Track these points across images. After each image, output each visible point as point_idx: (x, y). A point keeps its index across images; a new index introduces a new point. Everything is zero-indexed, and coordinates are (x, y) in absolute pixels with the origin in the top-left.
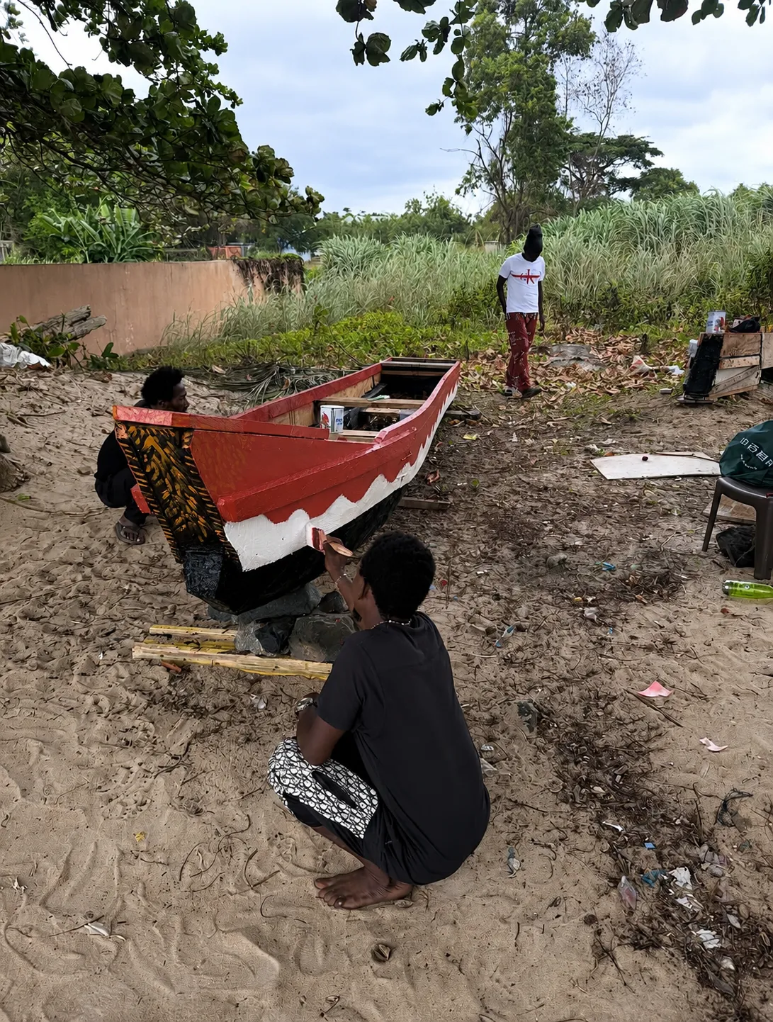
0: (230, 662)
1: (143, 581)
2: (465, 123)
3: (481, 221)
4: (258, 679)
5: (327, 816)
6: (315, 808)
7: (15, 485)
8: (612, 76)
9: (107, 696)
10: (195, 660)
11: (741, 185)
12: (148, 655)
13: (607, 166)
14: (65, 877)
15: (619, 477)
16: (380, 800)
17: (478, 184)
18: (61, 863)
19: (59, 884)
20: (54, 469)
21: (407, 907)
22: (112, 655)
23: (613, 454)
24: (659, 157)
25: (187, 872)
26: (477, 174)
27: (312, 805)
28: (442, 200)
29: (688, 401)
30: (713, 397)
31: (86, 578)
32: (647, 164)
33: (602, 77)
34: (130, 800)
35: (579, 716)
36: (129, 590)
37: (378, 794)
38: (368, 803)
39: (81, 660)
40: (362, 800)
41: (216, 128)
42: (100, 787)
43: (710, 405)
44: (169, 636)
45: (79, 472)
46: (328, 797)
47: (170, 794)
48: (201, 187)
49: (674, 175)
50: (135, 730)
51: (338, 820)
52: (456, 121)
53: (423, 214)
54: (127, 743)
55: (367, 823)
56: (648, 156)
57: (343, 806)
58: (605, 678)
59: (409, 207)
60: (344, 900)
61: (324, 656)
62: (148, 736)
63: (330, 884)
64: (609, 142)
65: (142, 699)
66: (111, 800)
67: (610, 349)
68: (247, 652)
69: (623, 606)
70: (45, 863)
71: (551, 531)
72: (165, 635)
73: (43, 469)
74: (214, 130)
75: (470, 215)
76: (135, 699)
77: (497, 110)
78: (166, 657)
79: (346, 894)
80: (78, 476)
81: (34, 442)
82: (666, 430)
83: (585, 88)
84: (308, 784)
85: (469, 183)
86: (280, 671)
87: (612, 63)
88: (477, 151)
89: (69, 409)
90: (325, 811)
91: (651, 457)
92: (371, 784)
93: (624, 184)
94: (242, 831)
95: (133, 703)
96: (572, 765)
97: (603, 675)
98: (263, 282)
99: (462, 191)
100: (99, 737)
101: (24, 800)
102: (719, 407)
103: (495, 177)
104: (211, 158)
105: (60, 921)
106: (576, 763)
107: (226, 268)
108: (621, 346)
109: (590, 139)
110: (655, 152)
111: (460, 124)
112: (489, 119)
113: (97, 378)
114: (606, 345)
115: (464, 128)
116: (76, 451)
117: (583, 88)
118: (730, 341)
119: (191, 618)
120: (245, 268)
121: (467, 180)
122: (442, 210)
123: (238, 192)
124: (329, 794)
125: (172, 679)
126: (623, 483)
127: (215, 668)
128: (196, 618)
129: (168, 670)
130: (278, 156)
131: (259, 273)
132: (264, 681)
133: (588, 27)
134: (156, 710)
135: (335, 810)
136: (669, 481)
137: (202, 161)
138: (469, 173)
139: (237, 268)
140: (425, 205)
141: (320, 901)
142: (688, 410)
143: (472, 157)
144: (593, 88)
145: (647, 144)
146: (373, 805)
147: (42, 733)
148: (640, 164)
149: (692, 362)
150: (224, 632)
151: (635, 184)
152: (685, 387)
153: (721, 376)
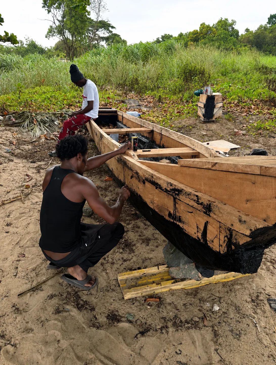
0: (177, 287)
12: (134, 296)
13: (96, 31)
17: (54, 34)
24: (114, 29)
26: (54, 30)
28: (32, 41)
29: (205, 121)
30: (214, 119)
32: (111, 32)
53: (26, 46)
56: (110, 29)
67: (145, 101)
68: (185, 279)
78: (144, 294)
88: (53, 21)
93: (103, 39)
102: (217, 122)
108: (149, 100)
110: (113, 27)
112: (56, 8)
118: (217, 97)
122: (33, 45)
127: (171, 292)
138: (50, 30)
140: (25, 43)
145: (110, 24)
148: (108, 32)
149: (205, 106)
150: (158, 269)
151: (107, 39)
152: (203, 115)
153: (215, 110)
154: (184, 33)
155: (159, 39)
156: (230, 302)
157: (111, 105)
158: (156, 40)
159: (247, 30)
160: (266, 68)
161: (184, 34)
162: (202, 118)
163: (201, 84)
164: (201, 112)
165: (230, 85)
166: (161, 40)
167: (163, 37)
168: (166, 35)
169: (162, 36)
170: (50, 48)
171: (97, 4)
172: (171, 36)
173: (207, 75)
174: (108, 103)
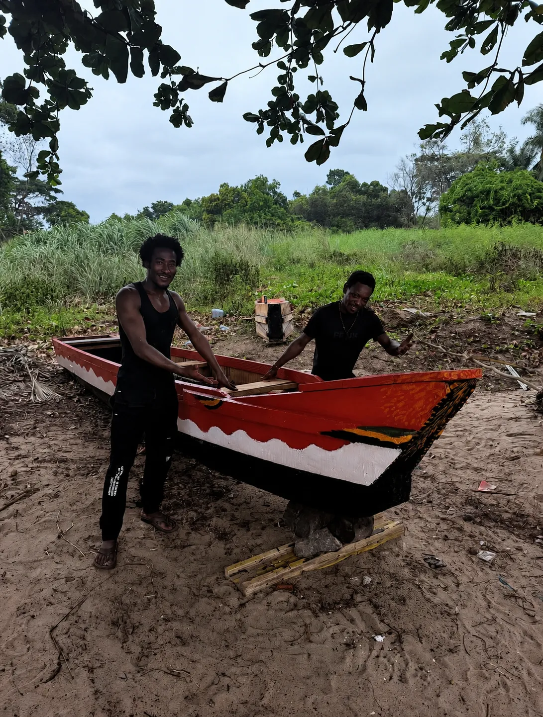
10: (290, 575)
12: (257, 588)
13: (24, 198)
24: (60, 194)
29: (271, 343)
32: (53, 198)
44: (246, 571)
49: (70, 205)
56: (53, 193)
72: (241, 572)
78: (270, 584)
93: (39, 210)
110: (58, 191)
127: (305, 575)
148: (48, 198)
149: (267, 320)
150: (279, 551)
151: (46, 211)
152: (268, 335)
153: (284, 327)
155: (148, 210)
156: (381, 571)
157: (95, 330)
158: (142, 211)
159: (297, 194)
160: (341, 255)
161: (193, 202)
162: (266, 339)
163: (248, 287)
164: (263, 331)
165: (294, 285)
166: (151, 210)
167: (154, 206)
168: (160, 202)
169: (153, 204)
171: (26, 153)
172: (171, 205)
173: (253, 271)
174: (88, 328)
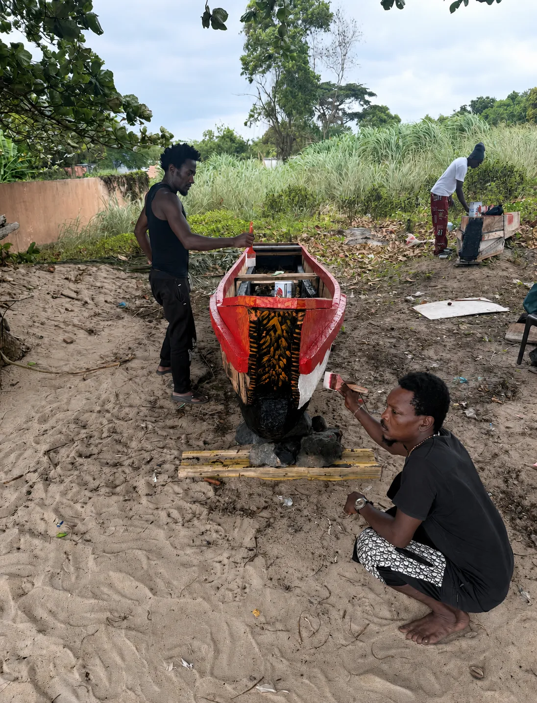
0: (251, 473)
1: (153, 419)
2: (248, 76)
3: (256, 144)
4: (277, 484)
5: (414, 576)
6: (404, 573)
7: (21, 355)
8: (344, 44)
9: (175, 509)
10: (226, 474)
11: (427, 115)
12: (191, 475)
13: (340, 105)
14: (217, 651)
15: (438, 317)
16: (446, 557)
17: (259, 118)
18: (208, 640)
19: (216, 658)
20: (46, 340)
21: (473, 637)
22: (164, 477)
23: (425, 302)
24: (374, 97)
25: (305, 634)
26: (259, 111)
27: (401, 570)
28: (229, 131)
30: (479, 260)
31: (110, 421)
32: (367, 102)
33: (337, 44)
34: (233, 586)
35: (503, 486)
36: (146, 427)
37: (443, 554)
38: (439, 561)
39: (141, 483)
40: (435, 560)
41: (99, 83)
42: (206, 580)
43: (478, 265)
44: (198, 459)
45: (65, 341)
46: (412, 563)
47: (262, 578)
48: (83, 125)
49: (384, 109)
50: (208, 532)
51: (422, 577)
52: (242, 74)
53: (216, 140)
54: (209, 543)
55: (443, 574)
56: (367, 97)
57: (423, 567)
58: (506, 458)
59: (206, 136)
60: (428, 637)
61: (322, 462)
62: (221, 535)
63: (412, 628)
64: (340, 88)
65: (203, 509)
66: (218, 588)
67: (384, 230)
68: (263, 465)
69: (488, 406)
70: (196, 644)
71: (412, 359)
72: (194, 458)
73: (38, 341)
74: (98, 84)
75: (249, 140)
76: (197, 508)
77: (269, 67)
78: (204, 475)
79: (428, 633)
80: (65, 345)
81: (24, 320)
82: (453, 284)
83: (326, 52)
84: (394, 556)
85: (252, 117)
86: (289, 477)
87: (342, 34)
88: (257, 95)
89: (35, 293)
90: (411, 572)
91: (453, 303)
92: (436, 549)
93: (353, 116)
94: (327, 598)
95: (197, 513)
96: (518, 521)
97: (502, 456)
98: (121, 192)
99: (249, 124)
100: (186, 541)
101: (156, 597)
102: (483, 266)
103: (270, 113)
104: (92, 104)
105: (234, 686)
106: (520, 519)
107: (95, 183)
108: (391, 228)
109: (328, 86)
110: (371, 94)
111: (244, 76)
112: (264, 72)
113: (44, 269)
114: (381, 228)
115: (248, 80)
116: (56, 326)
117: (324, 51)
118: (487, 221)
119: (201, 443)
120: (108, 181)
121: (251, 116)
122: (229, 137)
123: (110, 129)
124: (411, 560)
125: (216, 490)
126: (441, 321)
127: (242, 479)
128: (205, 443)
129: (210, 484)
130: (141, 102)
131: (119, 185)
132: (280, 485)
133: (328, 9)
134: (216, 515)
135: (418, 571)
136: (471, 318)
137: (83, 106)
138: (252, 111)
139: (102, 182)
140: (216, 134)
141: (408, 641)
142: (464, 269)
143: (255, 100)
144: (331, 52)
145: (365, 89)
146: (443, 562)
147: (139, 543)
148: (362, 103)
149: (463, 237)
151: (359, 116)
152: (459, 254)
154: (520, 91)
155: (464, 108)
158: (458, 109)
161: (520, 95)
164: (459, 248)
166: (469, 109)
167: (474, 104)
168: (481, 98)
169: (472, 101)
170: (256, 140)
172: (493, 100)
